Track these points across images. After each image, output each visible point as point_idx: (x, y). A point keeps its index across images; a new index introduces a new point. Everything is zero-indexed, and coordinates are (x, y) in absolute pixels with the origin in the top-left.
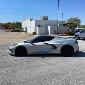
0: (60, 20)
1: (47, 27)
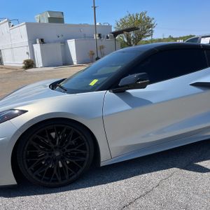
1: (64, 44)
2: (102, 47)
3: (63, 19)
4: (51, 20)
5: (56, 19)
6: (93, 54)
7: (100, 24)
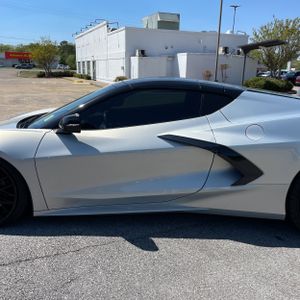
0: (228, 32)
1: (173, 58)
2: (224, 67)
4: (163, 25)
5: (169, 24)
6: (210, 76)
7: (232, 32)
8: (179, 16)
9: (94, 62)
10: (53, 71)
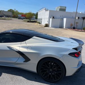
1: (63, 19)
2: (77, 23)
3: (66, 9)
6: (72, 25)
7: (82, 12)
8: (66, 7)
9: (42, 19)
10: (31, 20)
